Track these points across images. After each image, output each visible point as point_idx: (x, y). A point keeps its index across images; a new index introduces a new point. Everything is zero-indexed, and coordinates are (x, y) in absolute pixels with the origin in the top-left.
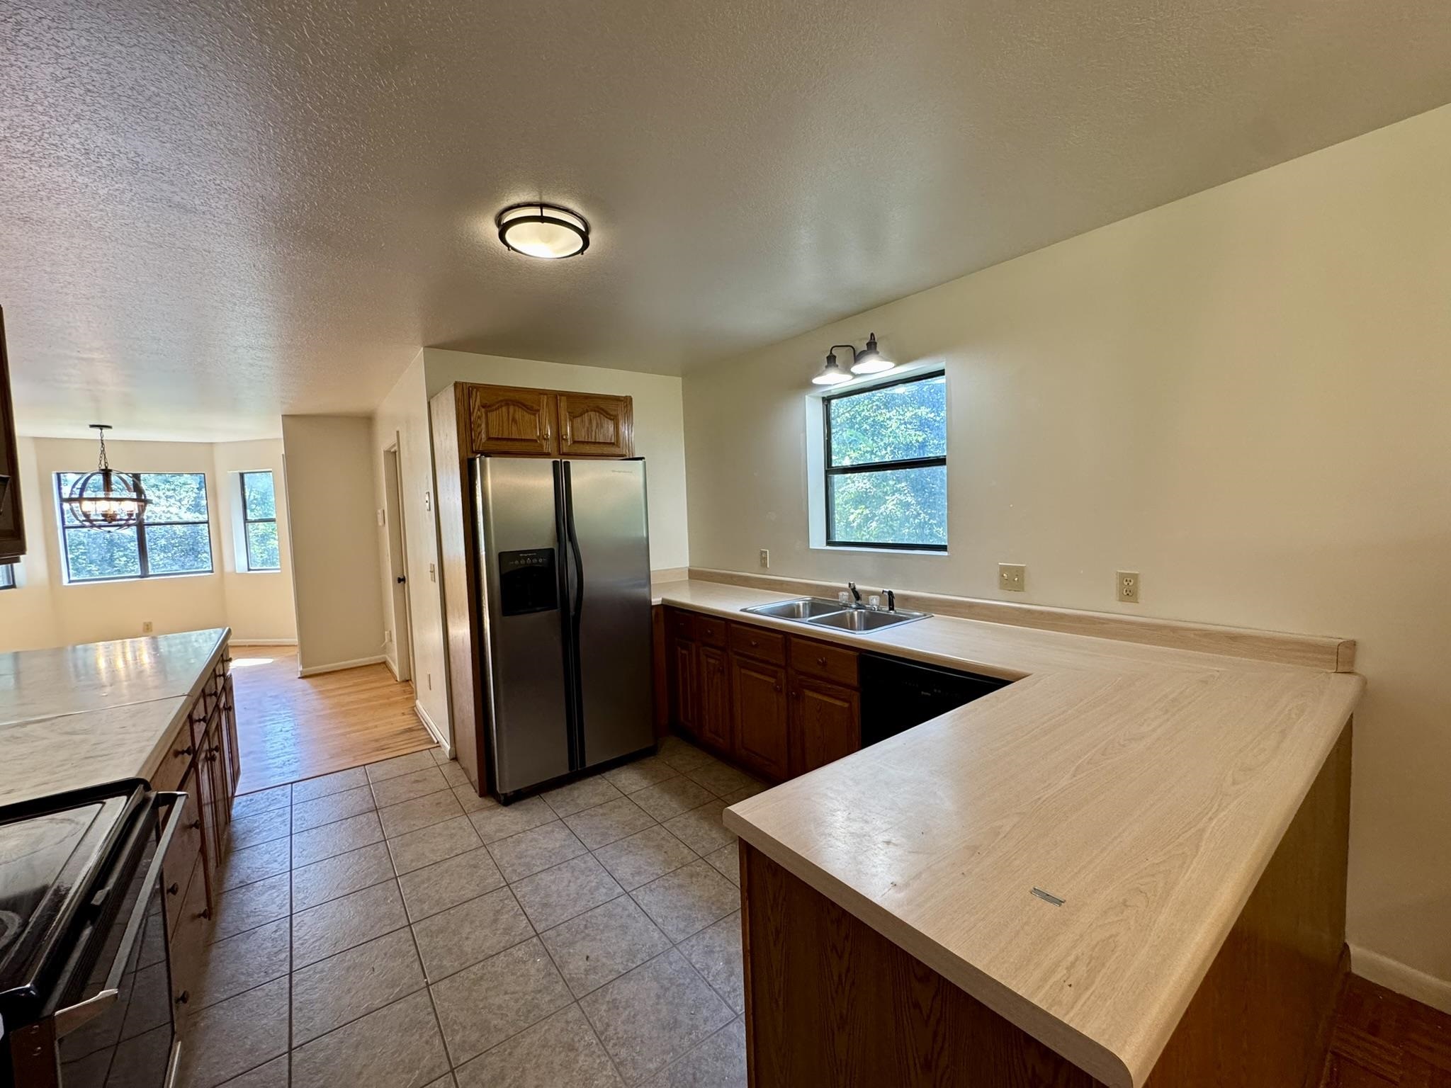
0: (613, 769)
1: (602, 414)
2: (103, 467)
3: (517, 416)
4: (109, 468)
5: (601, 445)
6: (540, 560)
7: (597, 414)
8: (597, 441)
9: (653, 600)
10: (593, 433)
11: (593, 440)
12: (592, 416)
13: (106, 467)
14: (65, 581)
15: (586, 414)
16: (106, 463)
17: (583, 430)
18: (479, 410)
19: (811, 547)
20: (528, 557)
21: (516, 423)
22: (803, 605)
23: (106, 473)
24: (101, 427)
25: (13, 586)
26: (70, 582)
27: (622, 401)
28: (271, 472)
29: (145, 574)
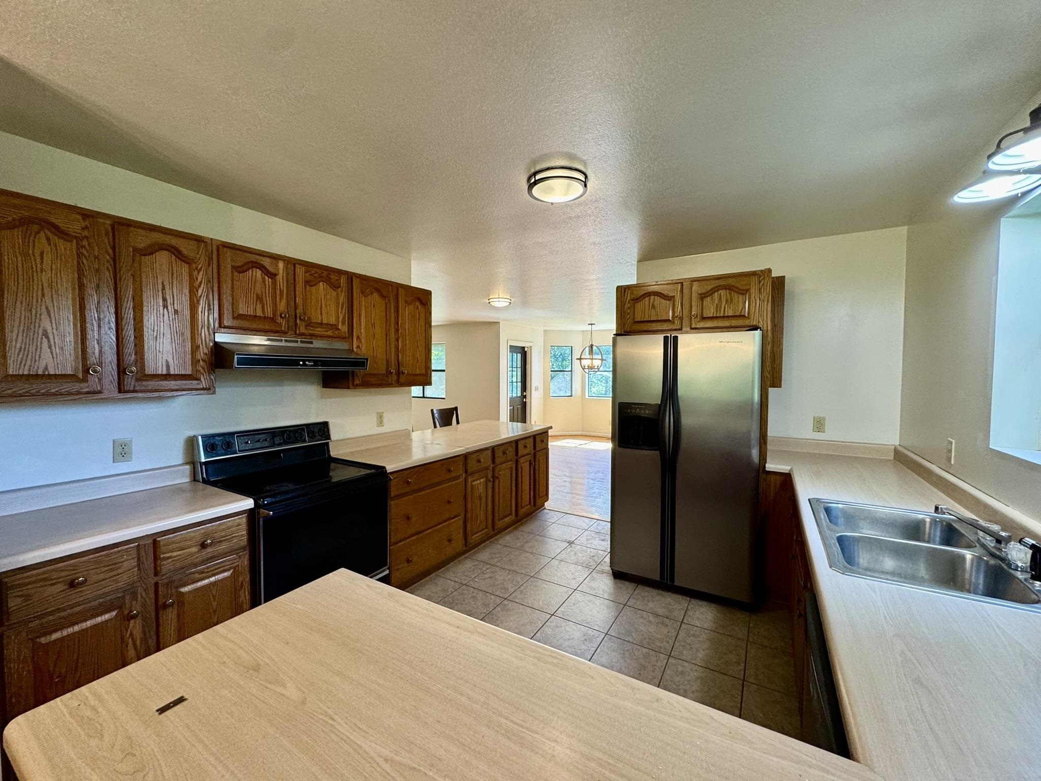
0: (706, 601)
1: (733, 290)
2: (591, 344)
3: (656, 303)
5: (730, 319)
6: (647, 412)
7: (728, 291)
8: (726, 315)
9: (767, 465)
10: (722, 310)
11: (722, 315)
12: (722, 295)
14: (587, 395)
15: (716, 293)
17: (712, 307)
18: (629, 303)
19: (990, 447)
20: (638, 408)
21: (654, 308)
22: (931, 524)
23: (592, 346)
24: (592, 324)
25: (571, 396)
27: (757, 275)
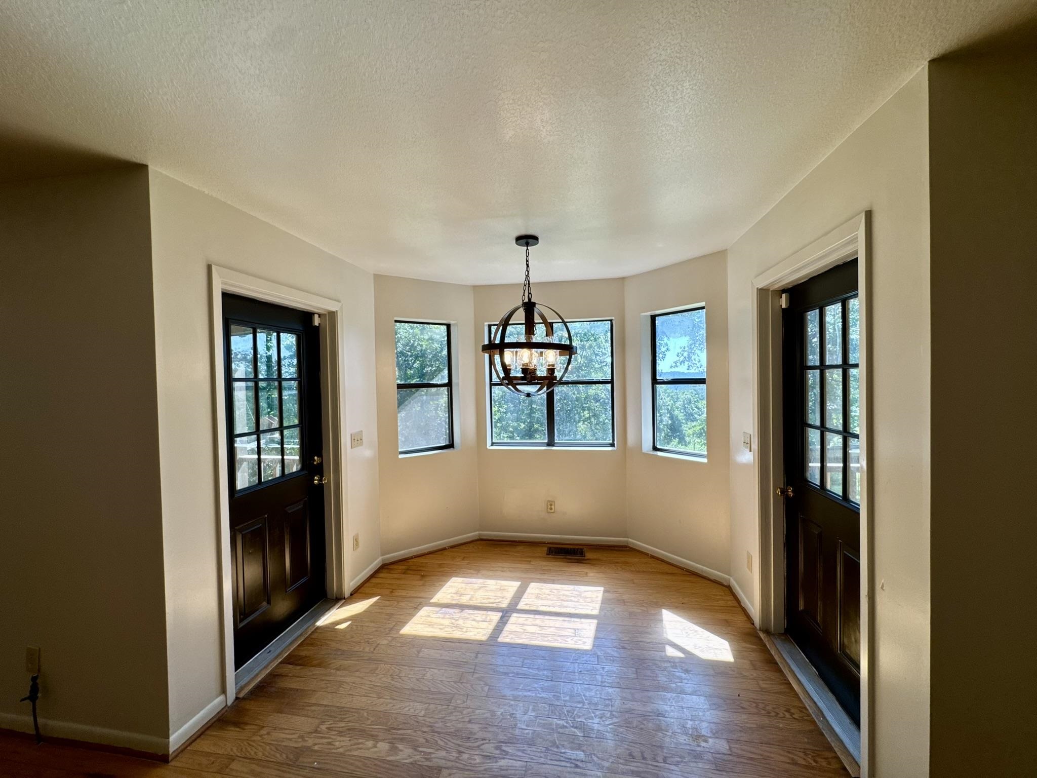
2: (526, 300)
4: (532, 301)
13: (530, 300)
14: (489, 442)
16: (529, 293)
23: (529, 309)
25: (451, 446)
26: (493, 444)
28: (703, 308)
29: (551, 443)
